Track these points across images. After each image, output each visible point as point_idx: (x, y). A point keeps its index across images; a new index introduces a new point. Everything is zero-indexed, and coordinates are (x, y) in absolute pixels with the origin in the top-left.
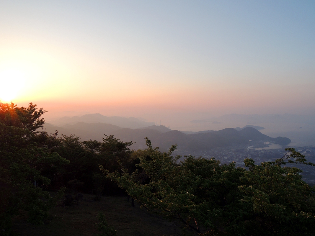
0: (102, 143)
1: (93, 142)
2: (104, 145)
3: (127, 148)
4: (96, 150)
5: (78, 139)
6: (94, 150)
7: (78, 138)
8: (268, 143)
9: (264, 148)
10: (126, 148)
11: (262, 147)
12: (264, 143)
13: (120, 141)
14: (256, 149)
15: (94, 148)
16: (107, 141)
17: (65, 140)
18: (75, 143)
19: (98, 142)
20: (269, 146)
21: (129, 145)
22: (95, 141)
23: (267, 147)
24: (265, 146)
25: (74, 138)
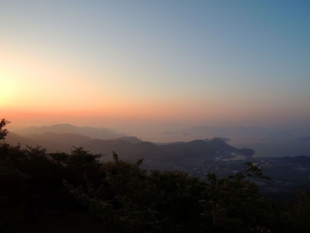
0: (70, 156)
1: (60, 154)
2: (72, 157)
3: (97, 161)
4: (63, 162)
5: (45, 151)
6: (61, 162)
7: (45, 149)
8: (234, 154)
9: (231, 159)
10: (95, 160)
11: (229, 158)
12: (231, 154)
13: (90, 153)
14: (224, 160)
15: (61, 161)
16: (76, 153)
17: (31, 152)
18: (41, 155)
19: (66, 154)
20: (235, 156)
21: (98, 157)
22: (63, 153)
23: (233, 158)
24: (232, 157)
25: (40, 149)
